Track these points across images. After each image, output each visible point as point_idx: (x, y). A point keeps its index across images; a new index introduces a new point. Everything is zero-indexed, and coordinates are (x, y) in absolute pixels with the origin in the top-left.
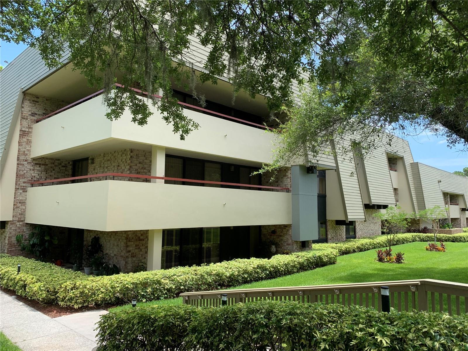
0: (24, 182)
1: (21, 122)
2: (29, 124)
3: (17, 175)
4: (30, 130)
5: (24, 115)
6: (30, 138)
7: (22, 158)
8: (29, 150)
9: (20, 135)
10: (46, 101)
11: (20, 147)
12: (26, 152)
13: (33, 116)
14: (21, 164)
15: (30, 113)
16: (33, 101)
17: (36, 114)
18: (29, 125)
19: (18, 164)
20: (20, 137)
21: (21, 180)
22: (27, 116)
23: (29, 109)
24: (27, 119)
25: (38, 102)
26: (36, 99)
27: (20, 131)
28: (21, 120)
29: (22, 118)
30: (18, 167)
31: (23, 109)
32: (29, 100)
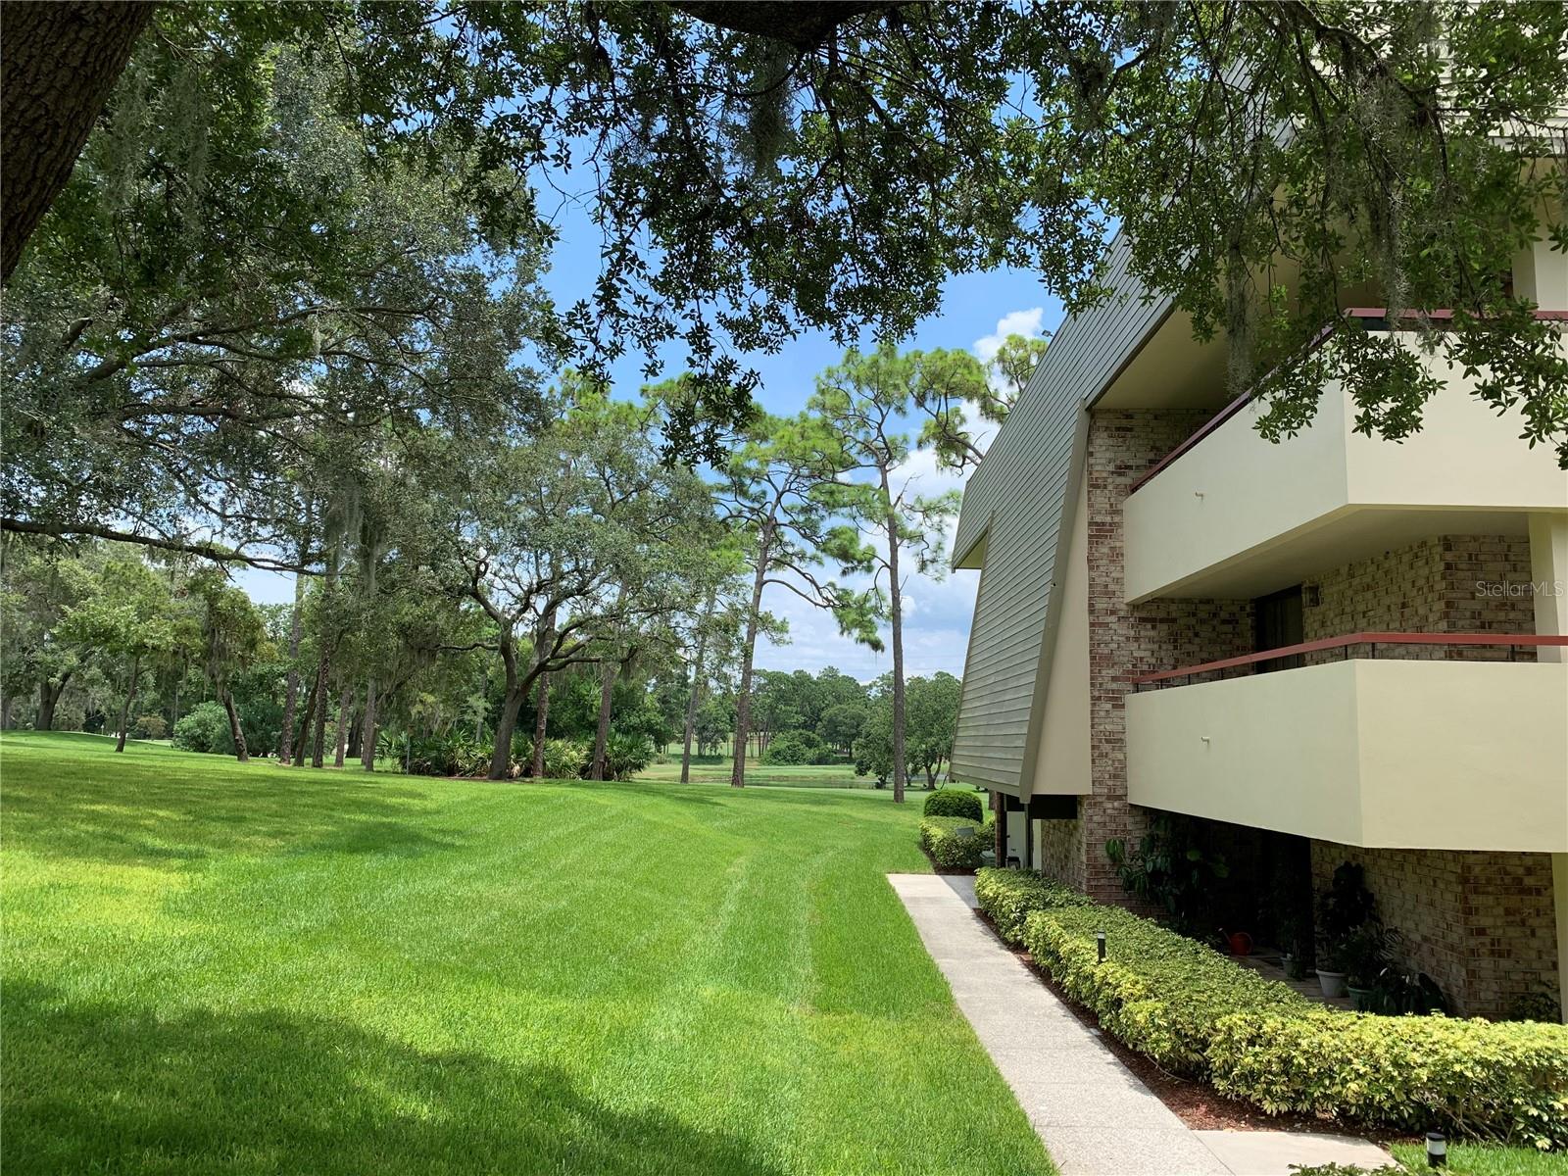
0: (1114, 679)
1: (1089, 499)
2: (1112, 500)
3: (1093, 658)
4: (1117, 519)
5: (1095, 475)
6: (1118, 544)
7: (1101, 604)
8: (1118, 581)
9: (1090, 536)
10: (1153, 423)
11: (1094, 574)
12: (1111, 587)
13: (1120, 474)
14: (1100, 625)
15: (1111, 468)
16: (1118, 429)
17: (1129, 467)
18: (1111, 505)
19: (1092, 625)
20: (1090, 543)
21: (1104, 672)
22: (1105, 479)
23: (1108, 455)
24: (1105, 487)
25: (1130, 430)
26: (1125, 423)
27: (1090, 524)
28: (1089, 492)
29: (1092, 486)
30: (1092, 632)
31: (1092, 461)
32: (1107, 429)
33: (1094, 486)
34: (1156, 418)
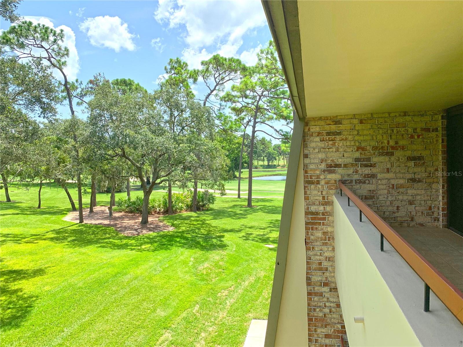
1: (305, 193)
2: (324, 193)
4: (328, 208)
6: (329, 229)
7: (316, 278)
8: (331, 259)
9: (307, 224)
10: (359, 127)
11: (311, 253)
12: (325, 264)
13: (330, 172)
14: (316, 294)
15: (323, 166)
16: (328, 134)
17: (338, 166)
18: (324, 198)
19: (309, 294)
20: (307, 229)
22: (318, 176)
23: (321, 156)
24: (318, 183)
25: (339, 134)
26: (333, 128)
27: (307, 213)
28: (305, 187)
30: (309, 300)
31: (307, 161)
32: (319, 134)
33: (308, 183)
34: (361, 122)
